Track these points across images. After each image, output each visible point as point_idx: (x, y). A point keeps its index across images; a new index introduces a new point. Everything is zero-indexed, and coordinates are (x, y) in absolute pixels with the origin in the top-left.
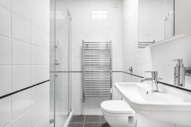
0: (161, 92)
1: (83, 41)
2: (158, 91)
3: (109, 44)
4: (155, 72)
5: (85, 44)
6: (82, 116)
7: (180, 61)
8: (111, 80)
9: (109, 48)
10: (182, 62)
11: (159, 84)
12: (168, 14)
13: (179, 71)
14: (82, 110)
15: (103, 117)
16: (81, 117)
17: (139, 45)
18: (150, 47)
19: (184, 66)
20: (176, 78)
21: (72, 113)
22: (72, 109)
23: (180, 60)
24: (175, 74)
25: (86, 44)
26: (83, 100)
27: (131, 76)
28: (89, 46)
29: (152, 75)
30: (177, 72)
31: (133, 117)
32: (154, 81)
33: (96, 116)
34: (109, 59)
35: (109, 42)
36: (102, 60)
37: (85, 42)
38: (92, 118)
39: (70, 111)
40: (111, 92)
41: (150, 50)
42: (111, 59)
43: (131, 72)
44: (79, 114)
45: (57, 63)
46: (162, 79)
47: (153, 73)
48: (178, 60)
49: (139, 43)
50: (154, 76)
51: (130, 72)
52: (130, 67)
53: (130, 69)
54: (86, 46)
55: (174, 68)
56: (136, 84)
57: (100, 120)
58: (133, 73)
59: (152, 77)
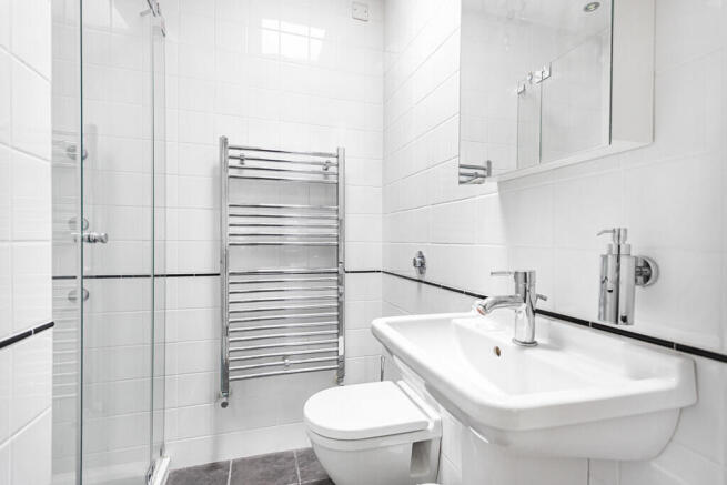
0: (545, 347)
1: (224, 141)
2: (535, 342)
3: (334, 160)
4: (525, 274)
5: (232, 153)
6: (214, 467)
7: (618, 234)
8: (340, 307)
9: (333, 179)
10: (625, 238)
11: (539, 318)
12: (529, 78)
13: (618, 269)
14: (216, 444)
15: (309, 456)
16: (213, 474)
17: (461, 175)
18: (499, 183)
19: (633, 254)
20: (608, 294)
21: (166, 462)
22: (166, 443)
23: (619, 230)
24: (603, 282)
25: (237, 153)
26: (219, 397)
27: (420, 288)
28: (248, 163)
29: (517, 287)
30: (611, 275)
31: (429, 441)
32: (524, 306)
33: (277, 457)
34: (334, 223)
35: (334, 152)
36: (297, 226)
37: (230, 143)
38: (261, 470)
39: (156, 455)
40: (341, 353)
41: (497, 194)
42: (341, 222)
43: (421, 273)
44: (203, 460)
45: (94, 235)
46: (545, 299)
47: (521, 278)
48: (614, 231)
49: (461, 167)
50: (522, 290)
51: (414, 273)
52: (414, 255)
53: (418, 260)
54: (236, 163)
55: (599, 261)
56: (449, 320)
57: (295, 473)
58: (427, 278)
59: (517, 292)
